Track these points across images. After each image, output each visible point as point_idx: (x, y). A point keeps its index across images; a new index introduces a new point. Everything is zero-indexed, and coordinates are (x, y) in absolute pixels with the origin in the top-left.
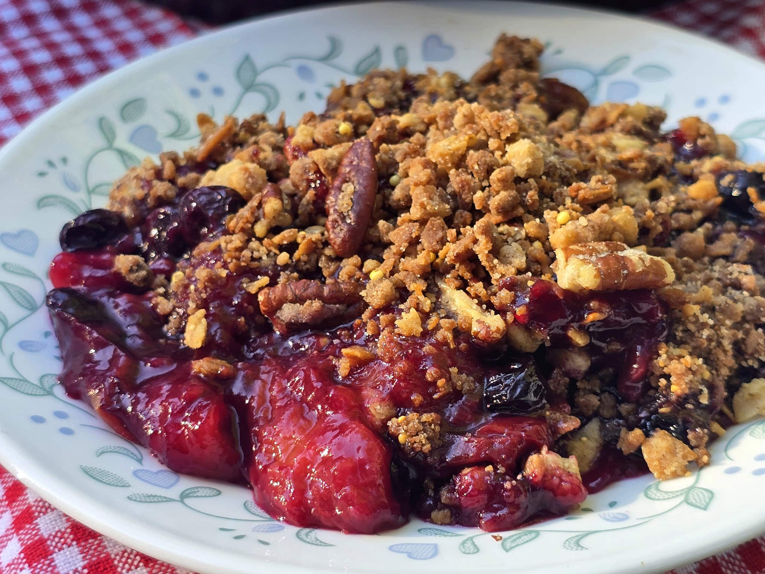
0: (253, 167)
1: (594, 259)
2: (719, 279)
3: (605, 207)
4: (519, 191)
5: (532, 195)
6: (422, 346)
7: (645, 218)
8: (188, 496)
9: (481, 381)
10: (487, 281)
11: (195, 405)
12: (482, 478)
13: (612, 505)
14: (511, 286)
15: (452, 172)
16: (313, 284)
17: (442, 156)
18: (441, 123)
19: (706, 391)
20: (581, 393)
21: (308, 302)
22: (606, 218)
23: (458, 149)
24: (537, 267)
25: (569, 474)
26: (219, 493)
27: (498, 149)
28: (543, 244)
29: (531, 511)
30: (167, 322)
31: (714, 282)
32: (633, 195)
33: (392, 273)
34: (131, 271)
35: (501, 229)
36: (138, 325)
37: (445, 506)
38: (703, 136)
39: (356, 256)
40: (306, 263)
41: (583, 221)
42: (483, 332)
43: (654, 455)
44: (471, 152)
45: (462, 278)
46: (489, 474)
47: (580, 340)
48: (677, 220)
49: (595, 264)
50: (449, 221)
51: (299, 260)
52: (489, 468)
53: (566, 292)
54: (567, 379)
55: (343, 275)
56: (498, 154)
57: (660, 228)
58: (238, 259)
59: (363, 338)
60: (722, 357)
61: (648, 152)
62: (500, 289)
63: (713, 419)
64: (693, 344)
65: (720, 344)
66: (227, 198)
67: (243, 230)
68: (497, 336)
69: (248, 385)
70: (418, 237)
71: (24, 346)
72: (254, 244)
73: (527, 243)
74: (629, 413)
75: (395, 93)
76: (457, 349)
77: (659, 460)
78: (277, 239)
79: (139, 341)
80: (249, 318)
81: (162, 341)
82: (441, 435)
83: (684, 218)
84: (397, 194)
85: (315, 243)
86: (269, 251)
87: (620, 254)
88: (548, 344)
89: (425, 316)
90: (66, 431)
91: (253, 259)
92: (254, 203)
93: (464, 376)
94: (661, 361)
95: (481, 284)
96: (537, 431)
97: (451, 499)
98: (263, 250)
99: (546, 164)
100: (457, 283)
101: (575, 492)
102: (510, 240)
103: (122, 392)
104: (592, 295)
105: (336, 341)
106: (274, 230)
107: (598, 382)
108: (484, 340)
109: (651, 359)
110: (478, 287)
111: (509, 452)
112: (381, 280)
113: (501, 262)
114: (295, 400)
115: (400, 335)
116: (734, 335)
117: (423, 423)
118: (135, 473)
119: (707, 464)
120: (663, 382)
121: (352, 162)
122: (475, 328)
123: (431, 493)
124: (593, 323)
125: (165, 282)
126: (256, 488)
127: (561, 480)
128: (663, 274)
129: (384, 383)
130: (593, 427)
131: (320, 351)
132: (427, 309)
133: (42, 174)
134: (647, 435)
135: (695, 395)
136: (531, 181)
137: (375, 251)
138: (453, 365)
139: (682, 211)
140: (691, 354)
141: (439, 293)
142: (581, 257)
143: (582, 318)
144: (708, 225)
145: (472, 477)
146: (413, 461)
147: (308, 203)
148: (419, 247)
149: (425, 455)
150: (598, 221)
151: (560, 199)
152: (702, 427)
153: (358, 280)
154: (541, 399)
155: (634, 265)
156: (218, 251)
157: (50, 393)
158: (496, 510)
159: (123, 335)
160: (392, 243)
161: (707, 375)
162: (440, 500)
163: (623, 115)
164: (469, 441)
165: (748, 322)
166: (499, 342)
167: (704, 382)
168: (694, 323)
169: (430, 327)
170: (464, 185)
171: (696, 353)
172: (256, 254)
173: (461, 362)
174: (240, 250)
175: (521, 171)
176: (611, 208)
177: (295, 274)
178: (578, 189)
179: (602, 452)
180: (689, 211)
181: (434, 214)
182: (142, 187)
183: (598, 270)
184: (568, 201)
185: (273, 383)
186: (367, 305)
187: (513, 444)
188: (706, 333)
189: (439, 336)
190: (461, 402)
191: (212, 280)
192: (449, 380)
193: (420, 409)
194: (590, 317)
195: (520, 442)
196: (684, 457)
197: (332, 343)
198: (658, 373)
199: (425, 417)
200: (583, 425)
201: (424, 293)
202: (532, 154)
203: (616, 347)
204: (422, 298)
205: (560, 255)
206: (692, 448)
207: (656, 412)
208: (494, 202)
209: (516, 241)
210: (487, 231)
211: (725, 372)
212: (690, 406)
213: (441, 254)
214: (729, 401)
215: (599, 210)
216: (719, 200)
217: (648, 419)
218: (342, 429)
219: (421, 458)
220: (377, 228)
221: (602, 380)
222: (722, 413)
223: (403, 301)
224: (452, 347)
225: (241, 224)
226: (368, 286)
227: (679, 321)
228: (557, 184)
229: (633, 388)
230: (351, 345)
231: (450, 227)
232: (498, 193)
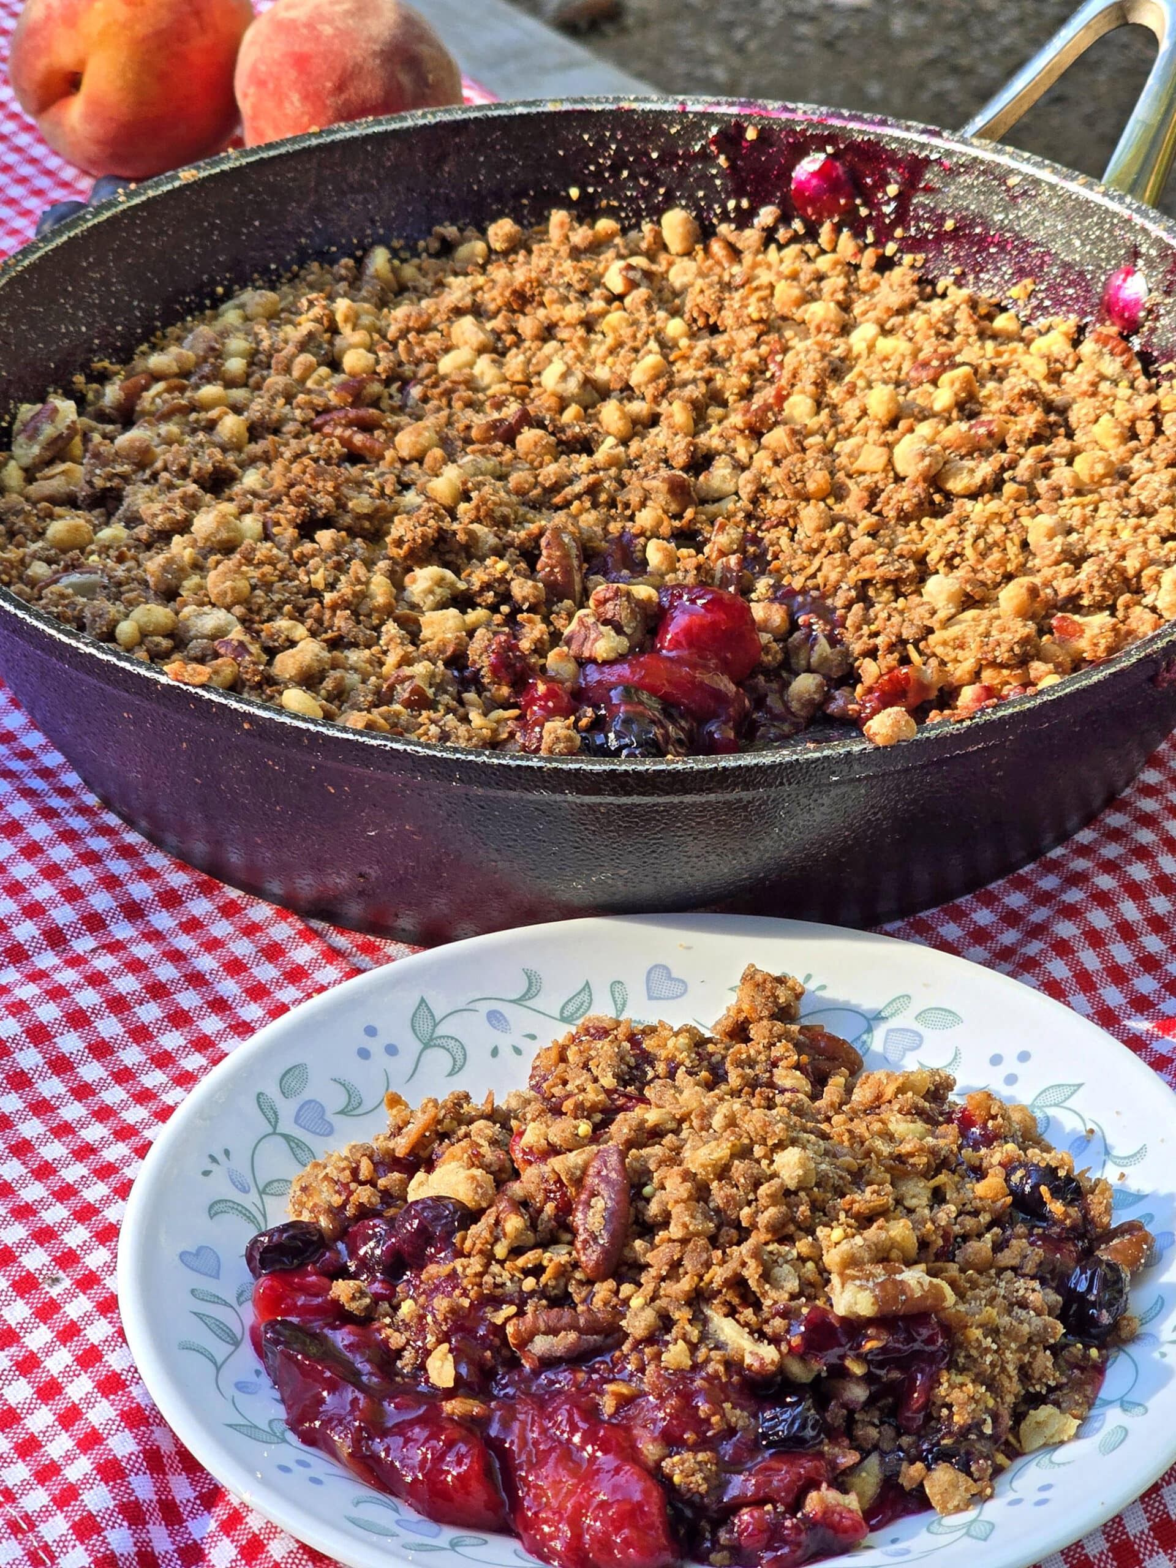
0: (478, 1172)
1: (871, 1284)
2: (1004, 1297)
3: (881, 1221)
4: (789, 1206)
5: (804, 1210)
6: (693, 1381)
7: (924, 1230)
8: (457, 1545)
9: (755, 1416)
10: (757, 1306)
11: (455, 1450)
12: (761, 1518)
13: (894, 1541)
14: (785, 1314)
15: (715, 1185)
16: (566, 1314)
17: (704, 1166)
18: (696, 1123)
19: (989, 1420)
20: (860, 1425)
21: (563, 1333)
22: (883, 1235)
23: (721, 1159)
24: (809, 1291)
25: (850, 1511)
26: (486, 1542)
27: (765, 1157)
28: (817, 1264)
29: (813, 1548)
30: (400, 1357)
31: (999, 1300)
32: (914, 1197)
33: (653, 1299)
34: (353, 1298)
35: (770, 1248)
36: (368, 1361)
37: (724, 1548)
38: (994, 1118)
39: (610, 1280)
40: (554, 1288)
41: (858, 1240)
42: (756, 1365)
43: (936, 1490)
44: (736, 1162)
45: (729, 1303)
46: (768, 1513)
47: (858, 1369)
48: (963, 1226)
49: (873, 1291)
50: (714, 1241)
51: (546, 1285)
52: (769, 1507)
53: (843, 1320)
54: (845, 1412)
55: (598, 1302)
56: (764, 1162)
57: (940, 1242)
58: (480, 1285)
59: (627, 1372)
60: (1007, 1383)
61: (930, 1140)
62: (773, 1317)
63: (997, 1450)
64: (976, 1370)
65: (1003, 1370)
66: (455, 1212)
67: (481, 1252)
68: (772, 1368)
69: (506, 1426)
70: (681, 1259)
71: (241, 1387)
72: (495, 1268)
73: (799, 1263)
74: (910, 1446)
75: (622, 1059)
76: (729, 1382)
77: (942, 1494)
78: (521, 1262)
79: (375, 1379)
80: (496, 1351)
81: (398, 1379)
82: (717, 1474)
83: (969, 1222)
84: (653, 1209)
85: (563, 1266)
86: (513, 1276)
87: (898, 1277)
88: (824, 1374)
89: (693, 1348)
90: (316, 1481)
91: (496, 1286)
92: (488, 1219)
93: (738, 1412)
94: (942, 1390)
95: (751, 1310)
96: (816, 1468)
97: (730, 1539)
98: (506, 1275)
99: (817, 1173)
100: (725, 1310)
101: (855, 1529)
102: (780, 1260)
103: (371, 1438)
104: (870, 1322)
105: (595, 1376)
106: (516, 1251)
107: (877, 1413)
108: (758, 1373)
109: (932, 1388)
110: (748, 1314)
111: (788, 1489)
112: (643, 1308)
113: (773, 1286)
114: (560, 1442)
115: (667, 1369)
116: (1020, 1359)
117: (699, 1463)
118: (397, 1522)
119: (991, 1497)
120: (945, 1412)
121: (599, 1172)
122: (748, 1360)
123: (708, 1535)
124: (871, 1351)
125: (390, 1310)
126: (525, 1536)
127: (842, 1517)
128: (943, 1298)
129: (654, 1421)
130: (873, 1460)
131: (579, 1389)
132: (695, 1340)
133: (206, 1173)
134: (929, 1468)
135: (978, 1425)
136: (802, 1194)
137: (630, 1274)
138: (726, 1400)
139: (969, 1213)
140: (973, 1382)
141: (706, 1321)
142: (858, 1282)
143: (860, 1346)
144: (996, 1230)
145: (752, 1516)
146: (690, 1503)
147: (550, 1219)
148: (681, 1270)
149: (702, 1496)
150: (875, 1239)
151: (833, 1214)
152: (987, 1458)
153: (614, 1307)
154: (818, 1435)
155: (912, 1290)
156: (453, 1275)
157: (285, 1441)
158: (777, 1549)
159: (358, 1373)
160: (649, 1265)
161: (991, 1403)
162: (718, 1541)
163: (901, 1090)
164: (747, 1480)
165: (1035, 1344)
166: (774, 1374)
167: (987, 1410)
168: (977, 1348)
169: (700, 1360)
170: (729, 1199)
171: (978, 1380)
172: (499, 1280)
173: (733, 1396)
174: (481, 1275)
175: (792, 1185)
176: (887, 1221)
177: (544, 1302)
178: (853, 1202)
179: (882, 1488)
180: (976, 1213)
181: (698, 1234)
182: (339, 1192)
183: (875, 1297)
184: (842, 1216)
185: (533, 1425)
186: (626, 1335)
187: (792, 1481)
188: (989, 1359)
189: (710, 1369)
190: (735, 1439)
191: (454, 1311)
192: (723, 1416)
193: (695, 1448)
194: (869, 1345)
195: (799, 1479)
196: (967, 1490)
197: (590, 1378)
198: (939, 1403)
199: (701, 1456)
200: (862, 1460)
201: (690, 1321)
202: (803, 1165)
203: (896, 1375)
204: (688, 1327)
205: (835, 1279)
206: (975, 1481)
207: (938, 1444)
208: (763, 1219)
209: (787, 1262)
210: (756, 1254)
211: (1010, 1399)
212: (973, 1437)
213: (707, 1278)
214: (1015, 1429)
215: (875, 1225)
216: (1009, 1199)
217: (930, 1451)
218: (617, 1470)
219: (697, 1499)
220: (632, 1248)
221: (881, 1409)
222: (1007, 1443)
223: (668, 1331)
224: (724, 1380)
225: (478, 1246)
226: (628, 1315)
227: (961, 1346)
228: (829, 1195)
229: (913, 1419)
230: (612, 1381)
231: (715, 1248)
232: (766, 1208)
